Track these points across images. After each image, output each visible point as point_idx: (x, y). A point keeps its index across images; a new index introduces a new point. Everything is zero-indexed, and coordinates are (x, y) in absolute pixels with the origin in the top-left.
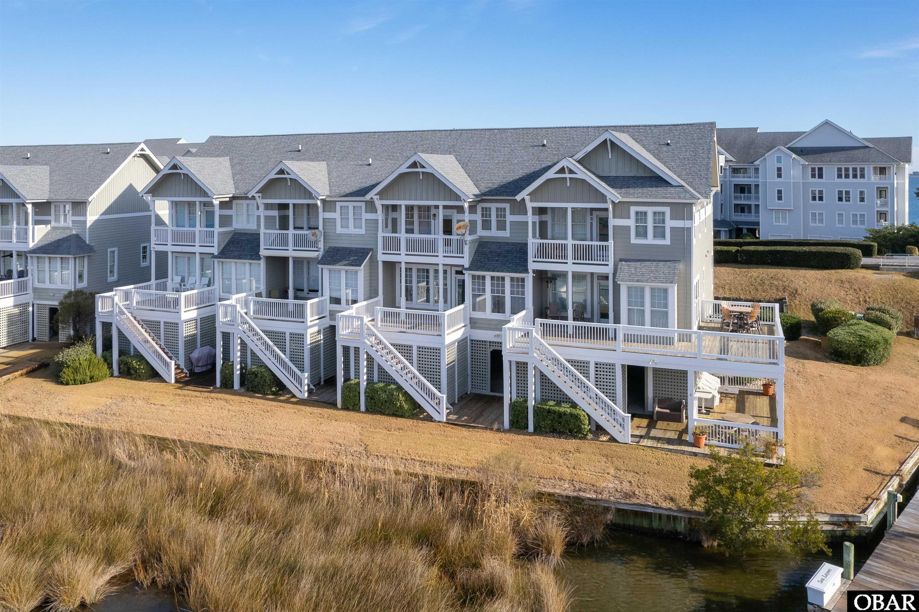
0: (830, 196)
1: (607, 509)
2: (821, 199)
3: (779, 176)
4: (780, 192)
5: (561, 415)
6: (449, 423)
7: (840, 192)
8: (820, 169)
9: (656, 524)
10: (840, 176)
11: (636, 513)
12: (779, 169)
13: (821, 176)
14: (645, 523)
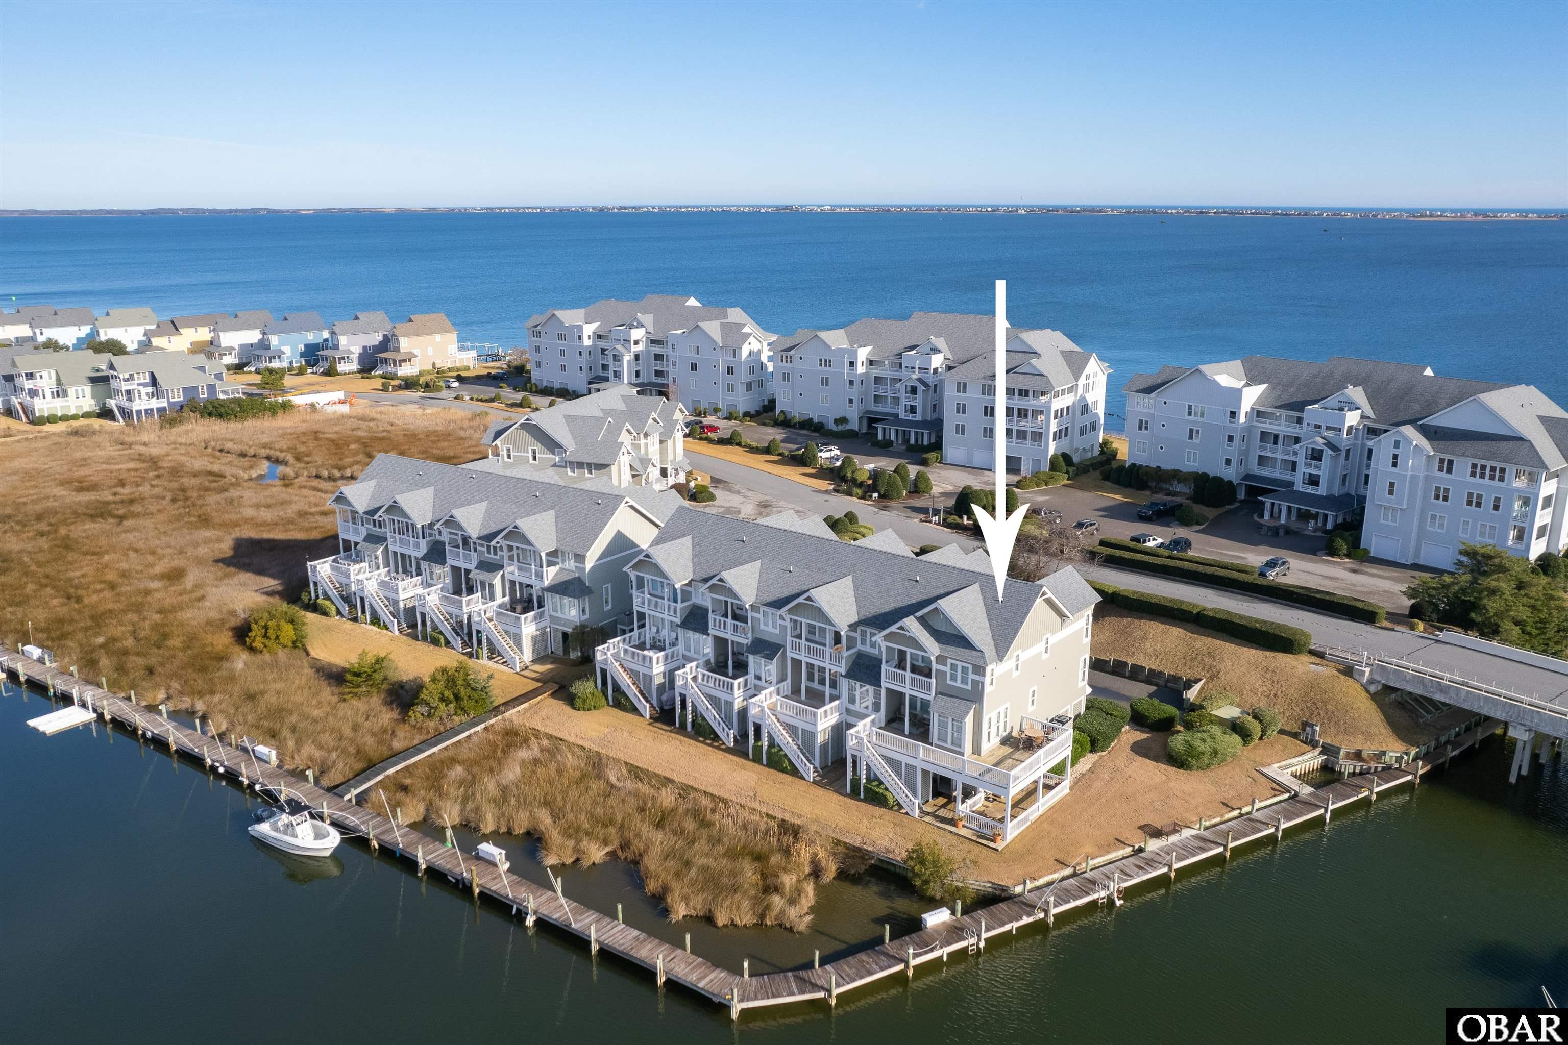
0: (1458, 498)
1: (873, 857)
2: (1446, 499)
3: (1395, 465)
4: (1392, 484)
5: (877, 793)
6: (815, 782)
7: (1470, 495)
8: (1451, 462)
9: (898, 870)
10: (1473, 474)
11: (888, 863)
12: (1395, 457)
13: (1449, 471)
14: (892, 869)
